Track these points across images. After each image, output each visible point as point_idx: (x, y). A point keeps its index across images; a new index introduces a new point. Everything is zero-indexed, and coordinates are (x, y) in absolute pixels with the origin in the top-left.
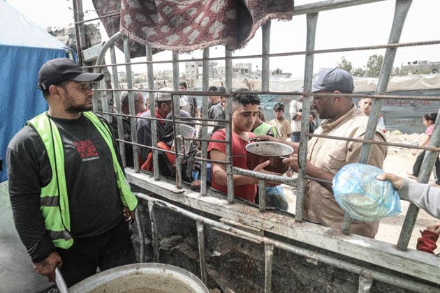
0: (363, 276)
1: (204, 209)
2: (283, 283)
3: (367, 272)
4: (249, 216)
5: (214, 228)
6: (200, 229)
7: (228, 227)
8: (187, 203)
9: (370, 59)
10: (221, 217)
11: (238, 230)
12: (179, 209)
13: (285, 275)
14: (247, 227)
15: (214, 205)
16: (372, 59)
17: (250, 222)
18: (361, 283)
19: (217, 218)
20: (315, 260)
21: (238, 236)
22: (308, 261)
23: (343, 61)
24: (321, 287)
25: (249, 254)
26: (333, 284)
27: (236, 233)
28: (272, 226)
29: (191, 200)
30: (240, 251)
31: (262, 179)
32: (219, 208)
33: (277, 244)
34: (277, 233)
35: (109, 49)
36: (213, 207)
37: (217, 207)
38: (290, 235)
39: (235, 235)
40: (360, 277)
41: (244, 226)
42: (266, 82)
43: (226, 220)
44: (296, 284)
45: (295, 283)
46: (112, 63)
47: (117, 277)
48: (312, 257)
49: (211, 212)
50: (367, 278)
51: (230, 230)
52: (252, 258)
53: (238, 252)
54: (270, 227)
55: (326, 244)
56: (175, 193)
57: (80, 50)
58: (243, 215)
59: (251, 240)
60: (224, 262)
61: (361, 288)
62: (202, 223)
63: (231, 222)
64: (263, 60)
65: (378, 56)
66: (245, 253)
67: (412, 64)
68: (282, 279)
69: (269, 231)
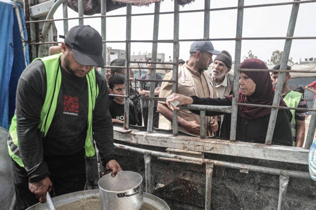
0: (283, 175)
1: (151, 144)
2: (220, 200)
3: (285, 172)
4: (192, 142)
5: (161, 158)
6: (147, 161)
7: (173, 155)
8: (134, 141)
9: (273, 54)
10: (167, 148)
11: (182, 157)
12: (127, 147)
13: (222, 192)
14: (190, 152)
15: (161, 137)
16: (275, 54)
17: (193, 147)
18: (281, 181)
19: (163, 149)
20: (247, 169)
21: (183, 161)
22: (241, 171)
23: (250, 55)
24: (251, 196)
25: (190, 180)
26: (260, 191)
27: (180, 159)
28: (212, 147)
29: (139, 137)
30: (182, 178)
31: (203, 110)
32: (166, 140)
33: (216, 162)
34: (216, 152)
35: (62, 5)
36: (160, 139)
37: (163, 139)
38: (227, 152)
39: (180, 161)
40: (281, 176)
41: (188, 152)
42: (207, 31)
43: (172, 150)
44: (231, 199)
45: (229, 198)
46: (64, 17)
47: (75, 201)
48: (244, 168)
49: (158, 144)
50: (285, 176)
51: (175, 157)
52: (193, 183)
53: (180, 180)
54: (210, 148)
55: (255, 154)
56: (123, 133)
57: (27, 6)
58: (187, 142)
59: (194, 162)
60: (167, 192)
61: (281, 185)
62: (150, 154)
63: (176, 150)
64: (205, 14)
65: (280, 52)
66: (187, 179)
67: (308, 60)
68: (219, 197)
69: (209, 152)
